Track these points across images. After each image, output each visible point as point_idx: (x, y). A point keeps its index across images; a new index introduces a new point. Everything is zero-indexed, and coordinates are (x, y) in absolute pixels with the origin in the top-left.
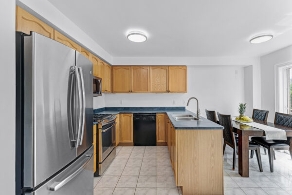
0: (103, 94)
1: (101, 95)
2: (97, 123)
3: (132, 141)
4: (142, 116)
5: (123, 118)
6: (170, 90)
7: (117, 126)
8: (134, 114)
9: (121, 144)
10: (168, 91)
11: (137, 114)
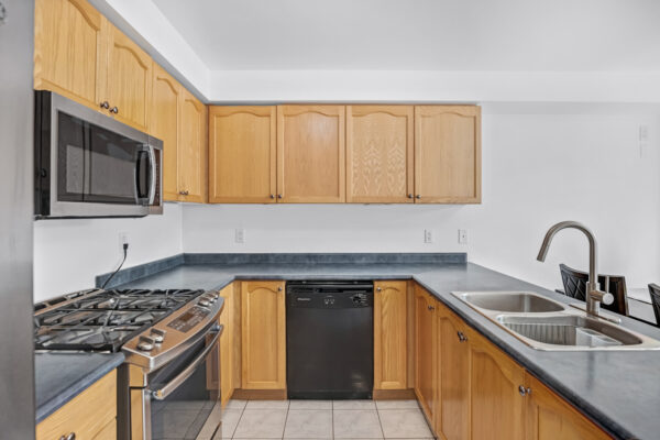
0: (166, 207)
1: (161, 212)
2: (120, 359)
3: (282, 385)
4: (321, 290)
5: (247, 296)
6: (419, 192)
7: (226, 340)
8: (289, 282)
9: (240, 394)
10: (412, 198)
11: (300, 282)
